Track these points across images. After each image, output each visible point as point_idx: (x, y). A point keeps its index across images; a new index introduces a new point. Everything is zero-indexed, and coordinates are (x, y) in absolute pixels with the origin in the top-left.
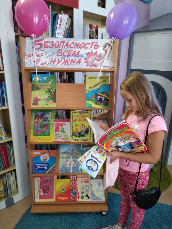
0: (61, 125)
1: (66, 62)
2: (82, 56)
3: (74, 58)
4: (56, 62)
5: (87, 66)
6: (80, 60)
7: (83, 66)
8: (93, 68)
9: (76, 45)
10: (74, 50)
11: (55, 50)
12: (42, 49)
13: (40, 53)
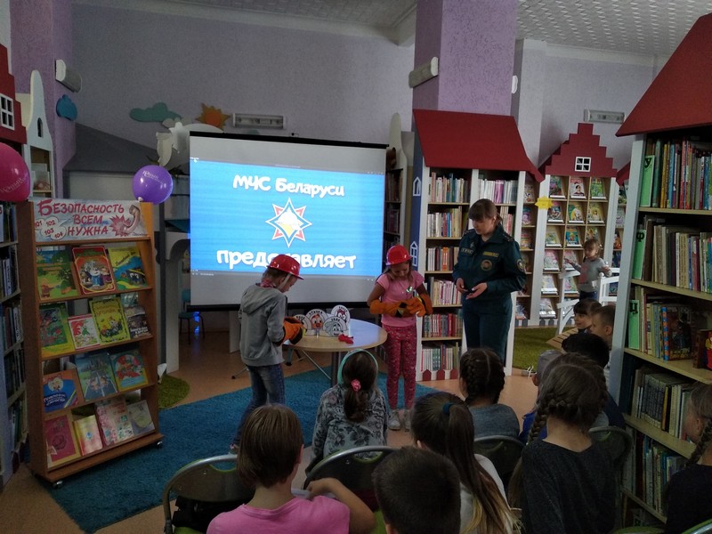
0: (81, 324)
1: (88, 231)
2: (106, 222)
3: (97, 226)
4: (76, 233)
5: (117, 235)
6: (105, 228)
7: (111, 235)
8: (123, 237)
9: (95, 208)
10: (94, 215)
11: (69, 216)
12: (52, 214)
13: (51, 219)
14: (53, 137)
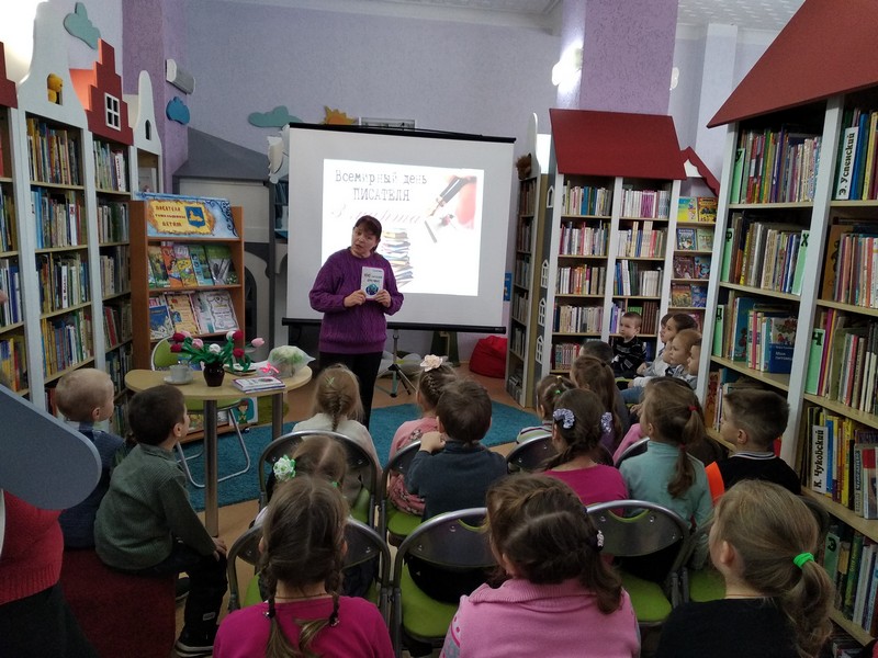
14: (163, 141)
